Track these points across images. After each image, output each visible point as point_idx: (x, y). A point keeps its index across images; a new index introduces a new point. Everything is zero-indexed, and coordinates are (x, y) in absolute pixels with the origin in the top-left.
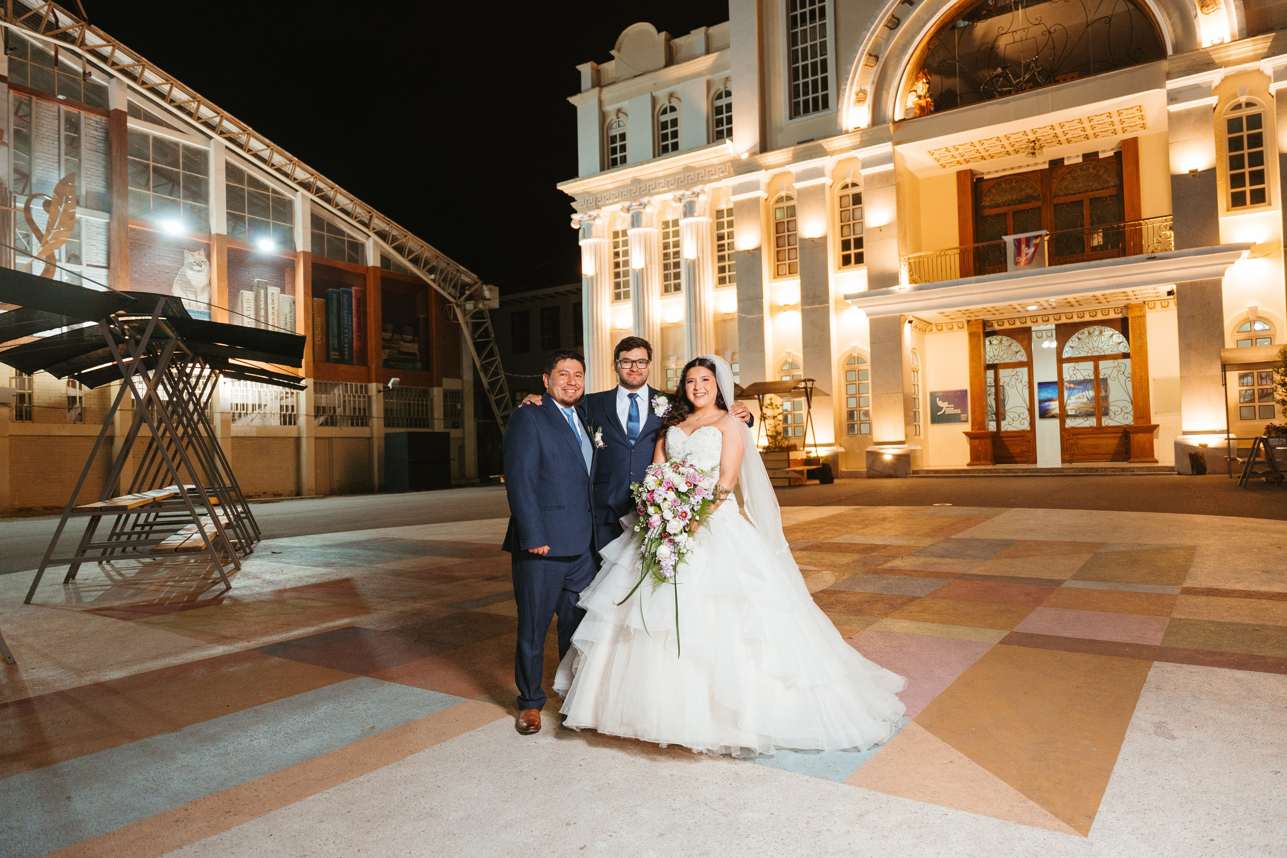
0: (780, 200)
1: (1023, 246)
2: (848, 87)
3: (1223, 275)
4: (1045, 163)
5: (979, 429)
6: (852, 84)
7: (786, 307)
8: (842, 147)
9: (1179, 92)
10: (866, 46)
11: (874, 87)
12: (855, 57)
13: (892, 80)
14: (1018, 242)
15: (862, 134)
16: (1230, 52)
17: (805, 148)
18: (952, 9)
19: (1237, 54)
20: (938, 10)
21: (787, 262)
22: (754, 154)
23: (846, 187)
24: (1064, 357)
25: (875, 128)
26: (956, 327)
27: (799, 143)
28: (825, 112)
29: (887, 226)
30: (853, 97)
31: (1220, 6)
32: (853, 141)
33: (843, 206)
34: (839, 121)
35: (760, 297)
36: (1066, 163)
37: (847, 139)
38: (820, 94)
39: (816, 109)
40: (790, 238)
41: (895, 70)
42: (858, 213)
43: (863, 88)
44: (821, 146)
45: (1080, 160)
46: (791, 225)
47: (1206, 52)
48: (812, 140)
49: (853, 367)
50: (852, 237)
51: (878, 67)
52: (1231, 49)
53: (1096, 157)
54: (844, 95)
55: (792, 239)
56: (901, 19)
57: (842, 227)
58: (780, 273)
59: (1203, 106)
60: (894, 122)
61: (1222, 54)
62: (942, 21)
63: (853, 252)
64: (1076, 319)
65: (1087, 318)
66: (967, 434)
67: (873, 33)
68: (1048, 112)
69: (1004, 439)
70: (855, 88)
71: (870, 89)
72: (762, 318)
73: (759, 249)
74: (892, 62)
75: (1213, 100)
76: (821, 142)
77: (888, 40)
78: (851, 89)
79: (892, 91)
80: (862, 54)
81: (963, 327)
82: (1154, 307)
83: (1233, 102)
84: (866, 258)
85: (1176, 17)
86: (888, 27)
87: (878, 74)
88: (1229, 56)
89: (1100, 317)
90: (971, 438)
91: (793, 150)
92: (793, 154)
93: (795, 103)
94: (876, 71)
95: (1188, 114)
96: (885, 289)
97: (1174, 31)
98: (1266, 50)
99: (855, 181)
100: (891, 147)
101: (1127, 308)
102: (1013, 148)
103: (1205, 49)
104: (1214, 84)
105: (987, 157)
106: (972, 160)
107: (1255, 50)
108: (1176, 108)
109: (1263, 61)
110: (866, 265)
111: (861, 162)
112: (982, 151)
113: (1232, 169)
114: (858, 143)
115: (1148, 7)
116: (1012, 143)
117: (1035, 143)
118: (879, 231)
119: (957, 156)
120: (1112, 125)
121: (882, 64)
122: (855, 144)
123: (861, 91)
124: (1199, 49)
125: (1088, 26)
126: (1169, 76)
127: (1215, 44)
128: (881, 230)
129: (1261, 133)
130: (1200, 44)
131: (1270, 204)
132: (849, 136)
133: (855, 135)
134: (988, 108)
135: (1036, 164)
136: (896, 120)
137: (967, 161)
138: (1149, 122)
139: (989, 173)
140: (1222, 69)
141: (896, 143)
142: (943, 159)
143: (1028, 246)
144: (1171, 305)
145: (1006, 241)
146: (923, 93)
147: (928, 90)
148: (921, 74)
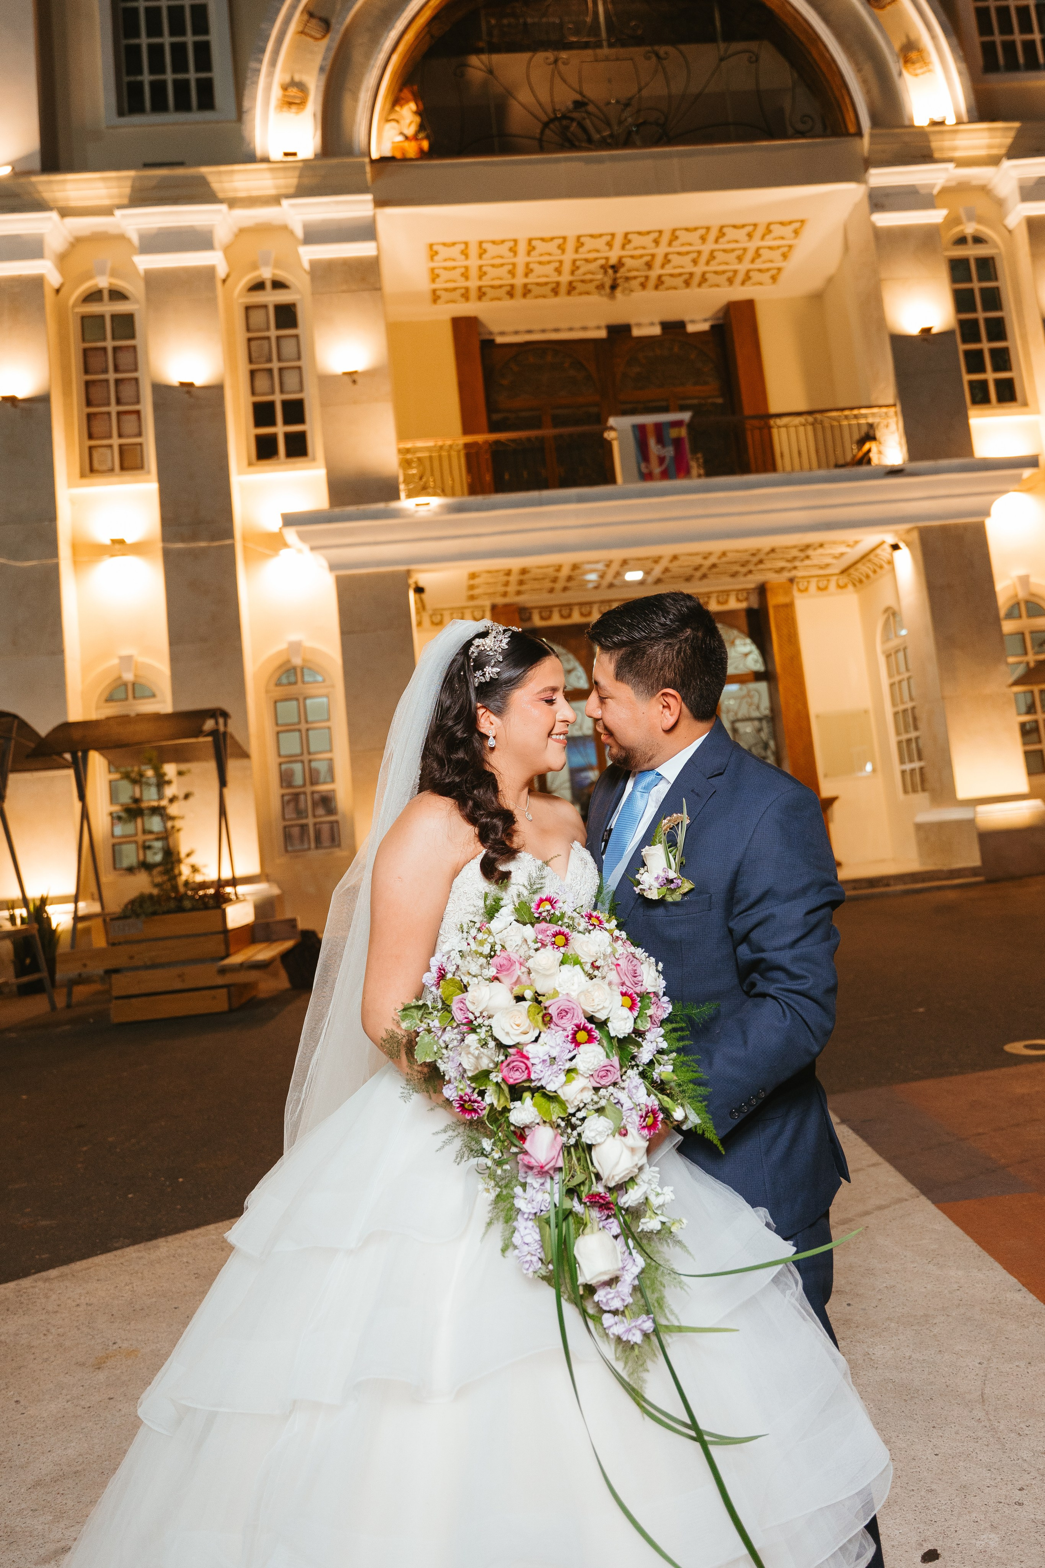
0: (94, 296)
1: (652, 442)
2: (264, 68)
3: (990, 515)
4: (598, 327)
6: (273, 63)
7: (119, 546)
8: (255, 193)
9: (887, 195)
11: (323, 78)
12: (278, 10)
13: (362, 74)
14: (640, 431)
15: (302, 168)
16: (957, 142)
17: (164, 178)
19: (966, 148)
21: (115, 441)
22: (30, 173)
23: (259, 286)
25: (334, 161)
27: (148, 165)
28: (208, 115)
29: (369, 374)
30: (276, 93)
31: (932, 67)
32: (282, 182)
33: (252, 326)
34: (246, 134)
35: (50, 515)
36: (636, 332)
37: (268, 175)
38: (192, 75)
39: (183, 105)
40: (121, 387)
41: (369, 54)
42: (289, 347)
43: (297, 78)
44: (203, 182)
45: (657, 331)
46: (125, 359)
47: (922, 134)
48: (181, 164)
49: (293, 690)
50: (278, 398)
51: (332, 40)
53: (682, 330)
54: (256, 83)
55: (127, 391)
57: (252, 373)
58: (96, 465)
59: (925, 225)
60: (373, 162)
61: (947, 143)
63: (280, 430)
70: (280, 76)
71: (314, 82)
72: (56, 569)
73: (42, 401)
74: (361, 40)
75: (935, 216)
76: (205, 170)
78: (271, 74)
79: (365, 96)
80: (294, 7)
83: (956, 231)
84: (316, 443)
85: (868, 68)
87: (332, 54)
88: (955, 149)
91: (134, 179)
92: (134, 189)
93: (130, 84)
94: (328, 49)
95: (903, 234)
96: (382, 506)
97: (867, 90)
98: (1003, 151)
99: (283, 275)
100: (371, 206)
101: (762, 590)
102: (571, 278)
103: (922, 127)
104: (935, 191)
105: (519, 291)
106: (491, 293)
107: (990, 147)
108: (885, 220)
109: (1007, 164)
110: (314, 459)
111: (299, 233)
112: (520, 270)
113: (965, 341)
114: (292, 191)
115: (822, 47)
116: (578, 263)
117: (610, 271)
118: (350, 384)
119: (474, 273)
120: (740, 259)
121: (338, 37)
122: (283, 191)
123: (293, 84)
124: (913, 126)
125: (722, 59)
126: (869, 163)
127: (934, 123)
128: (354, 382)
129: (998, 288)
130: (911, 120)
131: (1025, 404)
132: (271, 169)
133: (285, 169)
134: (563, 166)
135: (584, 329)
136: (375, 155)
137: (481, 294)
138: (790, 266)
139: (502, 333)
140: (951, 166)
141: (381, 203)
142: (445, 275)
143: (660, 441)
144: (832, 586)
145: (612, 428)
146: (411, 131)
147: (421, 127)
148: (406, 93)
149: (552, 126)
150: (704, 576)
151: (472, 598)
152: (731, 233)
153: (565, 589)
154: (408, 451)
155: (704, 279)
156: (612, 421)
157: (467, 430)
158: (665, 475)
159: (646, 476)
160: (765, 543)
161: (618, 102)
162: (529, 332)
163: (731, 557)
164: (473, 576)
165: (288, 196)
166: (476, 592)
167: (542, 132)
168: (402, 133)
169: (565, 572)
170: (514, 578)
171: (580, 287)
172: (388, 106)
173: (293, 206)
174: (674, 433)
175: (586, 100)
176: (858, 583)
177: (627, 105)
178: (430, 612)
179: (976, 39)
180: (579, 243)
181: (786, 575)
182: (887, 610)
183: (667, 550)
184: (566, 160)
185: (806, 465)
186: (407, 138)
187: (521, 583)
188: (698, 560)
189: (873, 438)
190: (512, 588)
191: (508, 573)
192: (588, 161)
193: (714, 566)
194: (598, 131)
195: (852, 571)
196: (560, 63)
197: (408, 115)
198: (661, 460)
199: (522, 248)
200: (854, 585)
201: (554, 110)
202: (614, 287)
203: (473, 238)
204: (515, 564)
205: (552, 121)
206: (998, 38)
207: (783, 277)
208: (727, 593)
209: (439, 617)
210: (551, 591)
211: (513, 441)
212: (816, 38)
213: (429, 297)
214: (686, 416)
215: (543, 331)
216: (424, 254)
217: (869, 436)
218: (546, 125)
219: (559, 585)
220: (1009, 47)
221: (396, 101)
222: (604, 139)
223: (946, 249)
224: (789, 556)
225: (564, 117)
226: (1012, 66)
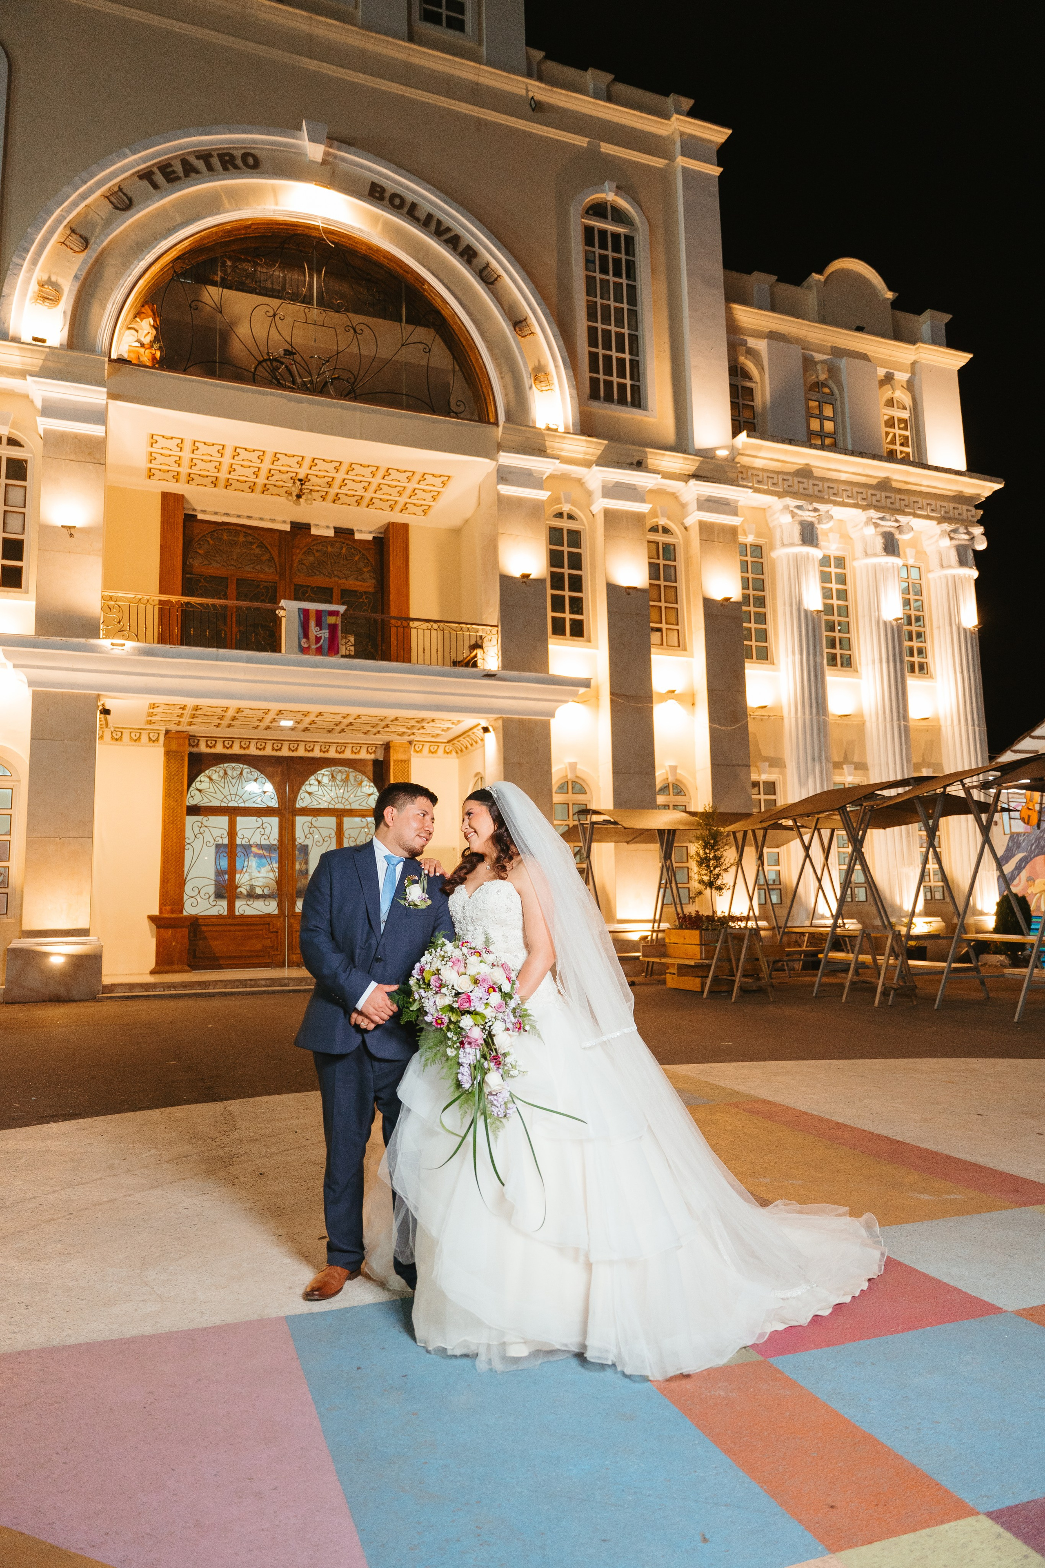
1: (312, 624)
2: (26, 264)
3: (553, 716)
4: (284, 522)
5: (172, 911)
6: (34, 262)
9: (510, 472)
10: (69, 210)
11: (77, 285)
13: (112, 290)
14: (304, 614)
15: (48, 354)
16: (564, 445)
18: (221, 228)
19: (570, 451)
20: (199, 218)
24: (297, 806)
25: (77, 354)
26: (144, 738)
29: (85, 531)
30: (34, 287)
31: (552, 387)
32: (29, 360)
36: (314, 531)
37: (17, 352)
41: (119, 275)
42: (16, 495)
43: (53, 279)
45: (331, 533)
47: (539, 434)
51: (88, 256)
52: (566, 441)
53: (350, 536)
54: (17, 275)
56: (135, 201)
59: (534, 499)
60: (110, 360)
61: (556, 445)
62: (203, 238)
64: (317, 753)
65: (332, 754)
66: (152, 918)
67: (84, 197)
68: (354, 437)
69: (204, 929)
70: (38, 274)
71: (69, 289)
74: (113, 262)
75: (542, 495)
77: (109, 223)
78: (31, 271)
79: (111, 308)
80: (59, 221)
81: (157, 740)
82: (421, 751)
83: (556, 508)
84: (30, 577)
85: (508, 377)
86: (111, 202)
87: (88, 267)
88: (562, 450)
89: (348, 755)
90: (158, 927)
94: (84, 262)
95: (518, 503)
96: (82, 640)
97: (506, 395)
98: (595, 458)
99: (18, 435)
100: (105, 396)
101: (387, 747)
102: (266, 482)
103: (540, 429)
104: (544, 477)
105: (222, 483)
106: (198, 480)
107: (586, 454)
108: (506, 490)
109: (595, 468)
110: (27, 592)
111: (39, 404)
112: (225, 468)
113: (553, 588)
114: (37, 369)
115: (477, 353)
116: (272, 472)
117: (298, 483)
118: (69, 536)
119: (186, 462)
120: (400, 494)
121: (95, 255)
122: (29, 368)
123: (49, 282)
124: (535, 427)
125: (402, 345)
126: (500, 447)
127: (549, 429)
128: (71, 535)
129: (580, 554)
130: (534, 422)
131: (589, 641)
132: (20, 348)
133: (32, 350)
134: (269, 398)
135: (272, 520)
136: (114, 356)
137: (190, 479)
138: (437, 506)
139: (204, 512)
140: (557, 461)
141: (114, 396)
142: (160, 459)
143: (319, 624)
144: (441, 750)
145: (283, 608)
146: (147, 340)
147: (156, 339)
148: (147, 309)
149: (264, 364)
150: (343, 730)
151: (150, 722)
152: (394, 475)
153: (229, 726)
154: (111, 598)
155: (371, 502)
156: (283, 603)
157: (162, 591)
158: (319, 651)
159: (304, 650)
160: (391, 713)
161: (319, 358)
162: (227, 515)
163: (364, 719)
164: (153, 706)
165: (32, 374)
166: (154, 718)
167: (256, 368)
168: (138, 341)
169: (231, 713)
170: (187, 712)
171: (273, 490)
172: (131, 316)
173: (35, 382)
174: (332, 620)
175: (294, 351)
176: (460, 751)
177: (328, 361)
178: (113, 729)
179: (586, 374)
180: (276, 458)
181: (406, 738)
182: (477, 774)
183: (315, 708)
184: (272, 394)
185: (427, 661)
186: (142, 345)
187: (193, 716)
188: (338, 719)
189: (480, 647)
190: (185, 720)
191: (184, 708)
192: (290, 399)
193: (351, 724)
194: (301, 377)
195: (455, 742)
196: (277, 317)
197: (146, 328)
198: (318, 639)
199: (228, 452)
200: (457, 753)
201: (268, 353)
202: (299, 496)
203: (189, 438)
204: (191, 702)
205: (265, 360)
206: (602, 377)
207: (431, 512)
208: (360, 745)
209: (119, 734)
210: (218, 726)
211: (202, 605)
212: (474, 347)
213: (145, 473)
214: (342, 609)
215: (239, 516)
216: (145, 440)
217: (477, 645)
218: (260, 363)
219: (225, 723)
220: (609, 384)
221: (138, 314)
222: (304, 384)
223: (547, 520)
224: (409, 725)
225: (275, 360)
226: (609, 399)
